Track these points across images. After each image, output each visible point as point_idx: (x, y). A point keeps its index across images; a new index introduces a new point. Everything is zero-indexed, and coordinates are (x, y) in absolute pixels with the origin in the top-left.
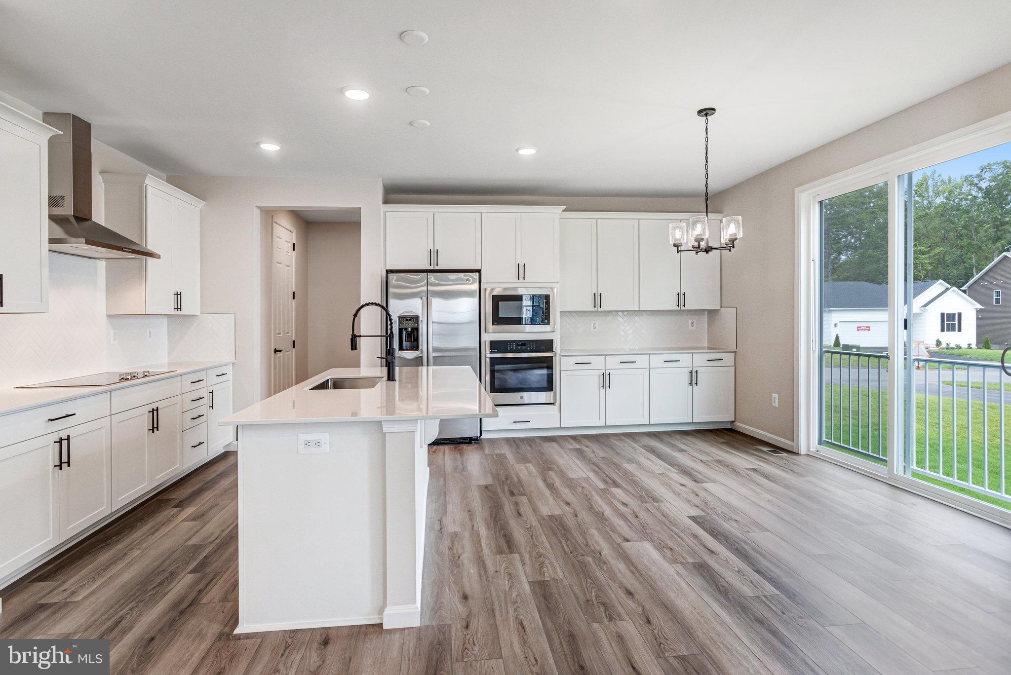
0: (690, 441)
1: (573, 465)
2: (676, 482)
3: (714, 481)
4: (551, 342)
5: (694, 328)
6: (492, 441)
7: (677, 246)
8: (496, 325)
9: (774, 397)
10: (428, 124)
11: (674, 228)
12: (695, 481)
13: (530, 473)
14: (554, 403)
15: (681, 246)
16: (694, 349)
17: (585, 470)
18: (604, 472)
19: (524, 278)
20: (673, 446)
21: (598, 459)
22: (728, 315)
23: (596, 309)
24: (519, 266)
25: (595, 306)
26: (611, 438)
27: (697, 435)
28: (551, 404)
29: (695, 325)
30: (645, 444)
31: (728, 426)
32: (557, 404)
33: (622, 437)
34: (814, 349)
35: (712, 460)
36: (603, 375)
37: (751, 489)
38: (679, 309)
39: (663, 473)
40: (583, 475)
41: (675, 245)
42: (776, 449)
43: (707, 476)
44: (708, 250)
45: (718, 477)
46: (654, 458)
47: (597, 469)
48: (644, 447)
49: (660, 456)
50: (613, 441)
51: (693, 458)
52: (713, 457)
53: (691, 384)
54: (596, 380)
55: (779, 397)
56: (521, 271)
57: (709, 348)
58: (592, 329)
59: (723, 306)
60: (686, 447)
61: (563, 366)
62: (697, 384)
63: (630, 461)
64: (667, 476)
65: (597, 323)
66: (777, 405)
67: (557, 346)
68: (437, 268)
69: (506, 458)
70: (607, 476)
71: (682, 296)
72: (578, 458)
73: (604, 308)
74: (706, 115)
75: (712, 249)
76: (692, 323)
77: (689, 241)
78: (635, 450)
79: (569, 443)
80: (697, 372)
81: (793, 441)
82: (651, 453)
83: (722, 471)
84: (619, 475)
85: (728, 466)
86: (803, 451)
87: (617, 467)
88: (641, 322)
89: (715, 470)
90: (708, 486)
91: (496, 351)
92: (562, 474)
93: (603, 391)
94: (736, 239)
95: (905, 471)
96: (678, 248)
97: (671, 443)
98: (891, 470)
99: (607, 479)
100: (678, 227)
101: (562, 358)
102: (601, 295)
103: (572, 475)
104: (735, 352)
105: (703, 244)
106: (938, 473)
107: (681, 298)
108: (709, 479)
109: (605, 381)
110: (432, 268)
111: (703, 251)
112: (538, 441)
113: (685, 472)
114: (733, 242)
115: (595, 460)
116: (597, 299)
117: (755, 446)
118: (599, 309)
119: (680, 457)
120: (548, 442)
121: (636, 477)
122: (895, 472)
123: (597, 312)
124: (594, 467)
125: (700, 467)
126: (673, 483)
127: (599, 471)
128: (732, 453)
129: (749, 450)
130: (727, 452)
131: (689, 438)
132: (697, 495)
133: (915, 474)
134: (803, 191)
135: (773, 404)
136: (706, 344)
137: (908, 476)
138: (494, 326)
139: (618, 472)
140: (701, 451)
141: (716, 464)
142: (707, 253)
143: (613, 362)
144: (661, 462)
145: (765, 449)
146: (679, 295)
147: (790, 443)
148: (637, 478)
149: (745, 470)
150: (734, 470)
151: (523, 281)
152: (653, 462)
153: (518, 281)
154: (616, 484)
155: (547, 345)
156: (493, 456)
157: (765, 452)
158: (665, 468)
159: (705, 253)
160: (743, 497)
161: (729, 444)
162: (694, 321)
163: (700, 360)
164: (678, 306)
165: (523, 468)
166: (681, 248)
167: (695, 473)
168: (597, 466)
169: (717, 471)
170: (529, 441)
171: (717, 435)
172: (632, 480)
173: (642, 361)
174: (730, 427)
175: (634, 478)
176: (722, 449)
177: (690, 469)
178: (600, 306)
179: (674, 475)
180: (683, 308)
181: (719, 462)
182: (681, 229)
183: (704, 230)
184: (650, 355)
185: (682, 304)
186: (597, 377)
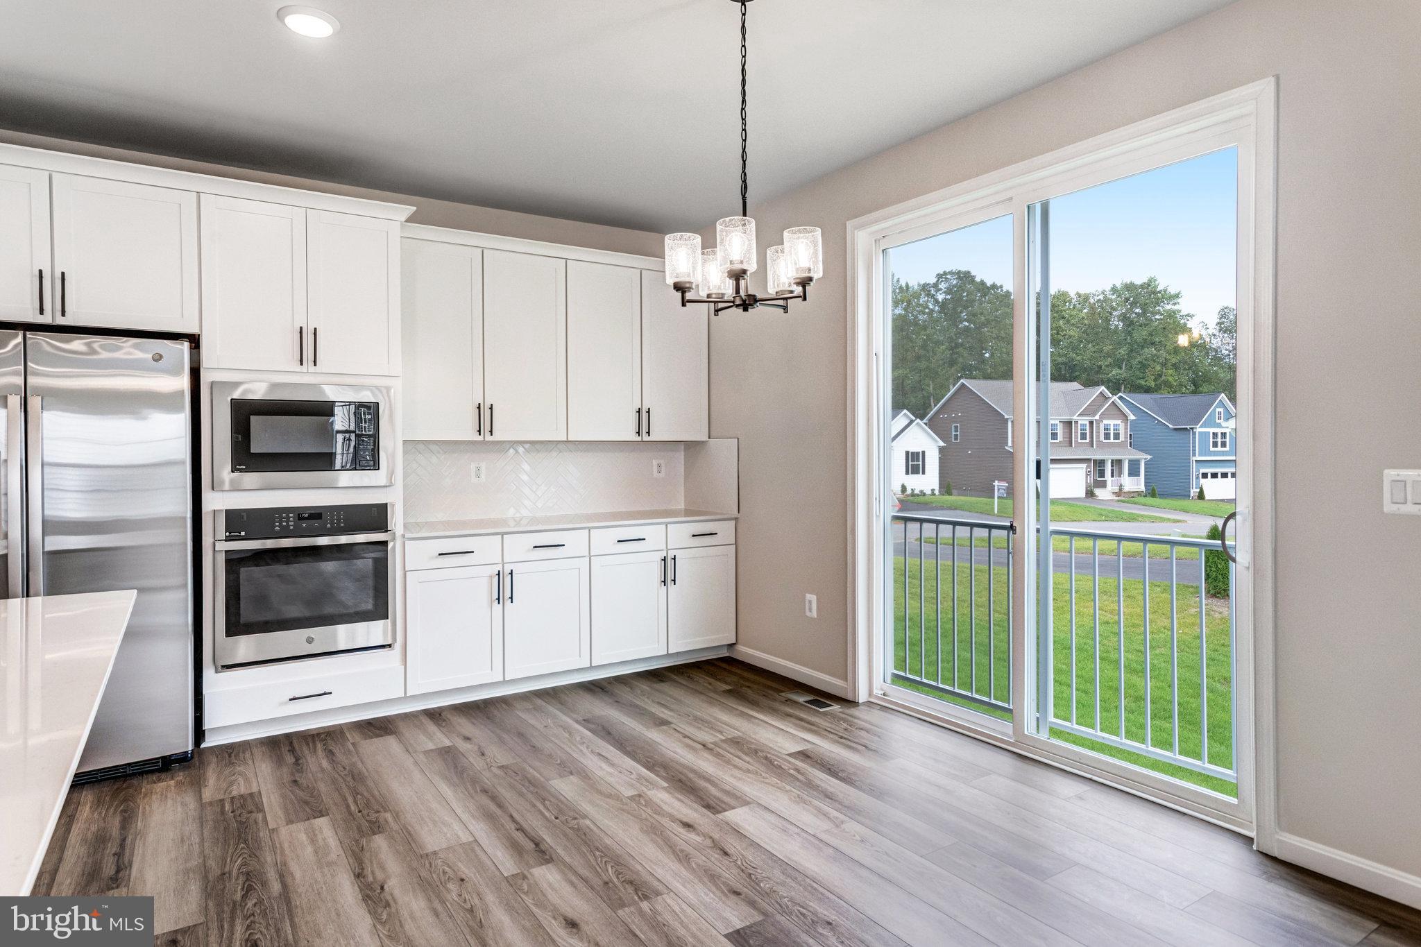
0: (670, 696)
1: (434, 805)
2: (673, 819)
3: (744, 802)
4: (383, 509)
5: (662, 475)
6: (231, 753)
7: (680, 288)
8: (241, 471)
9: (810, 602)
11: (678, 246)
12: (708, 807)
13: (320, 852)
14: (390, 646)
15: (690, 289)
16: (667, 514)
17: (465, 817)
18: (511, 816)
19: (315, 362)
20: (640, 713)
21: (495, 775)
22: (724, 451)
23: (480, 438)
24: (301, 332)
25: (479, 431)
26: (518, 706)
27: (678, 679)
28: (383, 647)
29: (663, 469)
30: (588, 716)
31: (725, 653)
32: (398, 646)
33: (539, 702)
34: (878, 514)
35: (722, 741)
36: (499, 574)
37: (819, 810)
38: (639, 439)
39: (640, 796)
40: (460, 834)
41: (678, 287)
42: (821, 697)
43: (727, 788)
44: (748, 302)
45: (749, 788)
47: (492, 807)
48: (586, 722)
49: (624, 744)
50: (520, 715)
51: (687, 740)
52: (721, 732)
53: (664, 582)
54: (483, 588)
55: (817, 599)
56: (306, 346)
57: (688, 512)
58: (474, 479)
59: (713, 434)
60: (666, 711)
62: (674, 580)
63: (568, 768)
64: (649, 803)
65: (483, 466)
66: (814, 614)
67: (396, 521)
68: (61, 323)
69: (260, 809)
70: (520, 829)
71: (645, 415)
72: (446, 779)
73: (498, 436)
75: (754, 300)
76: (659, 465)
78: (570, 734)
79: (426, 732)
80: (674, 559)
81: (846, 680)
82: (602, 738)
83: (747, 766)
84: (546, 817)
85: (756, 752)
86: (862, 697)
87: (537, 791)
88: (571, 468)
89: (736, 767)
90: (737, 816)
91: (243, 534)
92: (408, 843)
93: (497, 608)
94: (810, 279)
95: (1038, 729)
96: (683, 293)
97: (637, 706)
98: (1018, 730)
99: (519, 836)
100: (685, 244)
101: (408, 543)
102: (491, 408)
103: (432, 840)
104: (736, 519)
106: (1093, 728)
107: (643, 417)
108: (736, 797)
109: (502, 590)
111: (738, 306)
112: (352, 737)
113: (684, 783)
114: (804, 287)
115: (487, 778)
116: (484, 416)
117: (783, 694)
118: (488, 438)
119: (665, 744)
120: (378, 736)
121: (585, 817)
122: (1026, 732)
123: (485, 442)
124: (486, 801)
125: (705, 764)
126: (666, 822)
127: (498, 812)
128: (752, 716)
129: (777, 705)
130: (743, 715)
131: (665, 687)
132: (726, 854)
133: (1055, 732)
134: (861, 227)
135: (808, 614)
136: (682, 506)
137: (1044, 736)
138: (236, 474)
139: (541, 808)
140: (696, 719)
141: (732, 751)
142: (746, 309)
143: (517, 548)
144: (628, 763)
145: (801, 699)
146: (639, 412)
147: (842, 682)
148: (588, 822)
149: (788, 758)
150: (771, 761)
151: (312, 369)
152: (612, 765)
153: (298, 368)
154: (543, 855)
155: (375, 517)
156: (223, 807)
157: (803, 705)
158: (640, 778)
159: (740, 310)
160: (812, 839)
161: (735, 693)
162: (662, 462)
163: (679, 535)
164: (639, 433)
165: (303, 837)
166: (689, 296)
167: (703, 784)
168: (493, 798)
169: (740, 769)
170: (327, 738)
171: (713, 676)
172: (578, 830)
173: (575, 541)
174: (727, 655)
175: (581, 821)
176: (731, 710)
177: (691, 775)
178: (491, 432)
180: (646, 438)
181: (736, 742)
183: (748, 250)
184: (589, 529)
185: (645, 429)
186: (485, 581)
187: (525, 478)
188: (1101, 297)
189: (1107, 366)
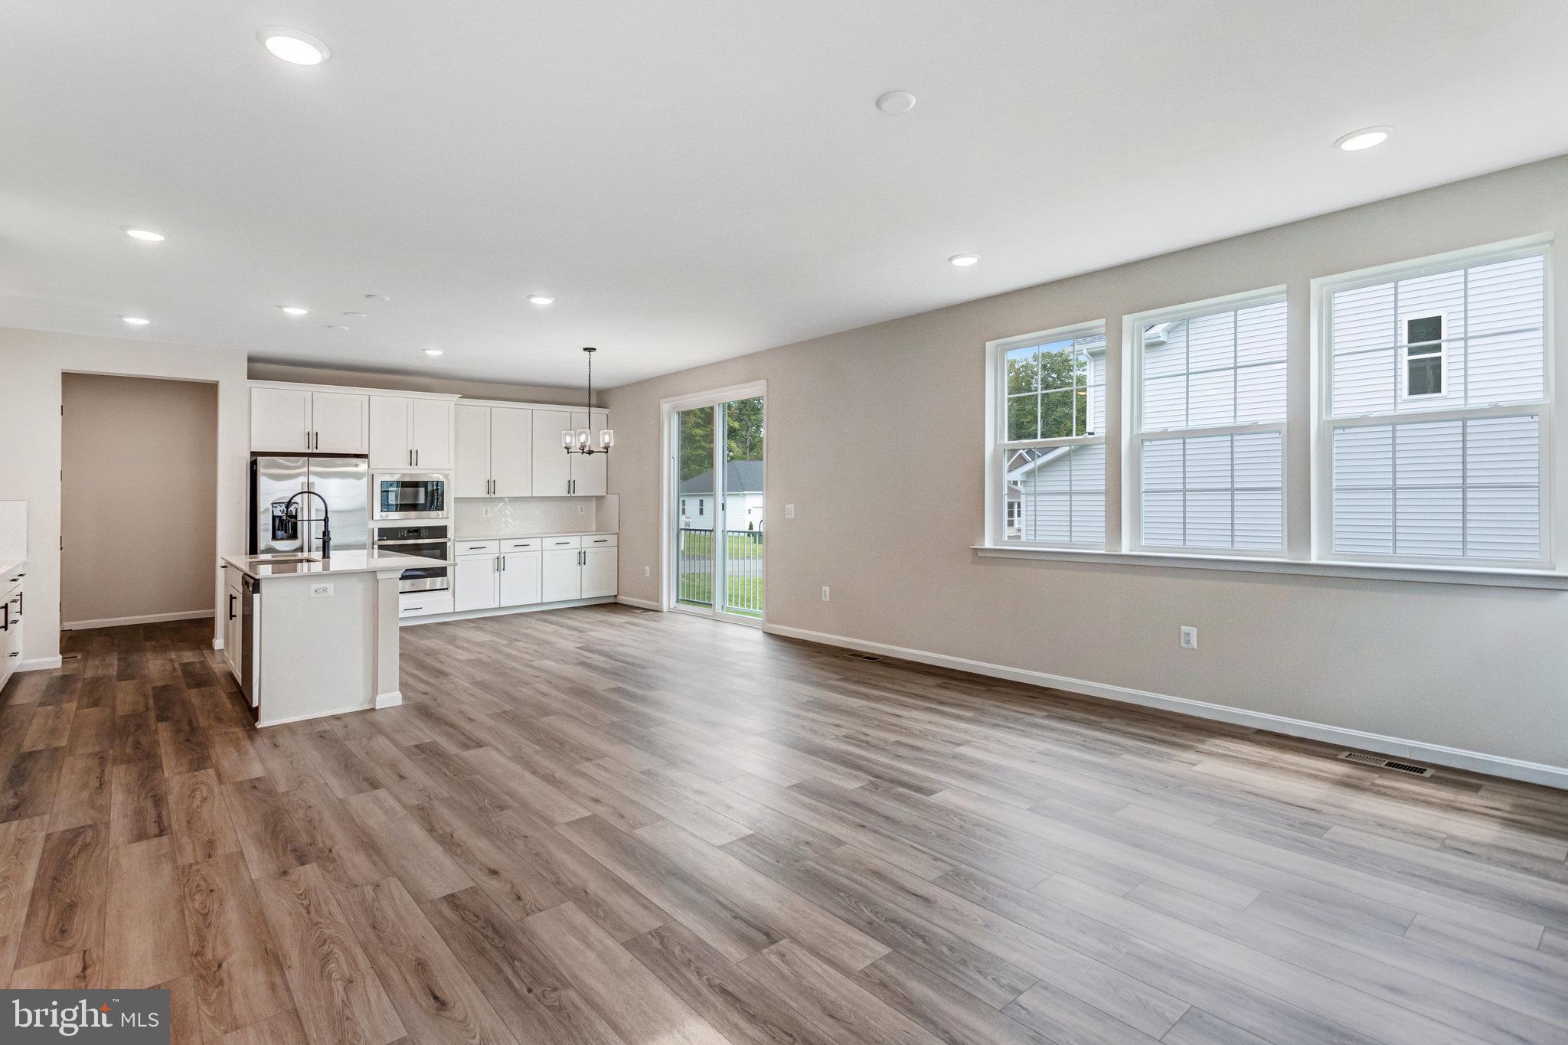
3: (596, 631)
4: (445, 528)
5: (584, 512)
8: (385, 511)
9: (647, 570)
10: (347, 328)
11: (566, 435)
12: (580, 631)
14: (447, 588)
15: (570, 448)
16: (582, 531)
18: (505, 635)
19: (417, 464)
20: (567, 617)
21: (501, 631)
22: (613, 500)
23: (488, 496)
24: (411, 452)
25: (488, 492)
26: (506, 617)
28: (444, 589)
29: (584, 509)
30: (539, 618)
31: (612, 600)
32: (451, 589)
33: (516, 616)
34: (673, 528)
36: (498, 558)
37: (622, 632)
38: (569, 495)
39: (556, 630)
40: (486, 638)
41: (566, 448)
42: (646, 610)
44: (590, 452)
46: (547, 624)
49: (552, 623)
50: (508, 619)
53: (579, 563)
54: (490, 564)
55: (649, 568)
56: (413, 457)
57: (596, 531)
58: (484, 516)
59: (608, 492)
61: (457, 549)
62: (584, 563)
65: (489, 509)
66: (648, 575)
67: (450, 534)
68: (315, 451)
71: (572, 484)
72: (479, 631)
73: (497, 495)
74: (590, 352)
75: (593, 452)
76: (581, 507)
77: (576, 446)
78: (530, 622)
79: (465, 624)
80: (585, 552)
81: (658, 602)
82: (543, 621)
86: (665, 609)
88: (535, 511)
90: (589, 633)
91: (385, 537)
92: (468, 641)
93: (497, 573)
94: (610, 446)
95: (722, 609)
96: (568, 449)
98: (713, 610)
99: (509, 638)
100: (568, 434)
101: (456, 544)
102: (494, 482)
104: (618, 534)
105: (586, 450)
107: (571, 485)
109: (500, 565)
110: (310, 451)
111: (587, 453)
112: (432, 626)
116: (491, 486)
118: (492, 496)
120: (444, 625)
122: (716, 611)
123: (491, 498)
126: (562, 634)
127: (501, 636)
131: (579, 611)
132: (582, 637)
133: (727, 610)
134: (665, 403)
135: (645, 574)
136: (593, 528)
137: (724, 611)
138: (383, 512)
139: (518, 634)
142: (589, 454)
143: (507, 546)
145: (638, 611)
146: (569, 482)
147: (654, 604)
151: (416, 467)
152: (546, 627)
153: (410, 467)
154: (518, 640)
155: (441, 531)
162: (583, 506)
163: (587, 542)
164: (569, 492)
166: (570, 450)
170: (423, 626)
171: (601, 606)
172: (530, 636)
173: (535, 544)
174: (614, 601)
175: (532, 635)
176: (606, 614)
177: (577, 627)
178: (494, 493)
179: (565, 631)
180: (573, 495)
182: (571, 435)
183: (587, 438)
184: (542, 537)
185: (572, 491)
186: (491, 561)
187: (508, 513)
188: (1024, 363)
189: (1028, 422)
